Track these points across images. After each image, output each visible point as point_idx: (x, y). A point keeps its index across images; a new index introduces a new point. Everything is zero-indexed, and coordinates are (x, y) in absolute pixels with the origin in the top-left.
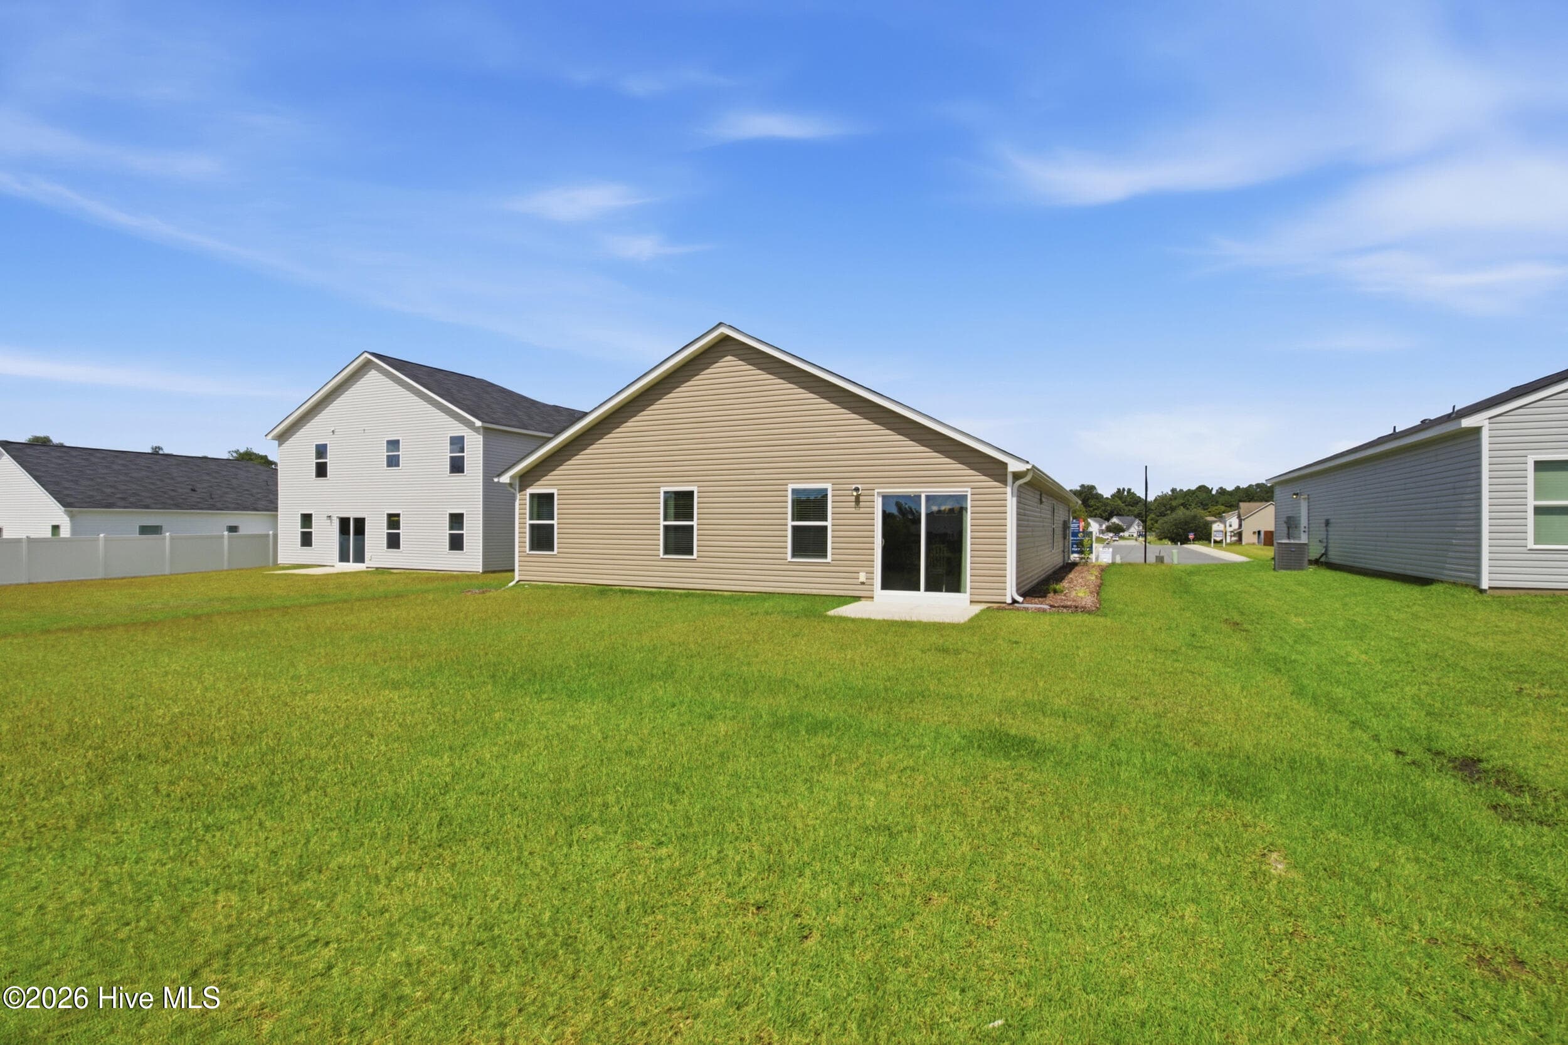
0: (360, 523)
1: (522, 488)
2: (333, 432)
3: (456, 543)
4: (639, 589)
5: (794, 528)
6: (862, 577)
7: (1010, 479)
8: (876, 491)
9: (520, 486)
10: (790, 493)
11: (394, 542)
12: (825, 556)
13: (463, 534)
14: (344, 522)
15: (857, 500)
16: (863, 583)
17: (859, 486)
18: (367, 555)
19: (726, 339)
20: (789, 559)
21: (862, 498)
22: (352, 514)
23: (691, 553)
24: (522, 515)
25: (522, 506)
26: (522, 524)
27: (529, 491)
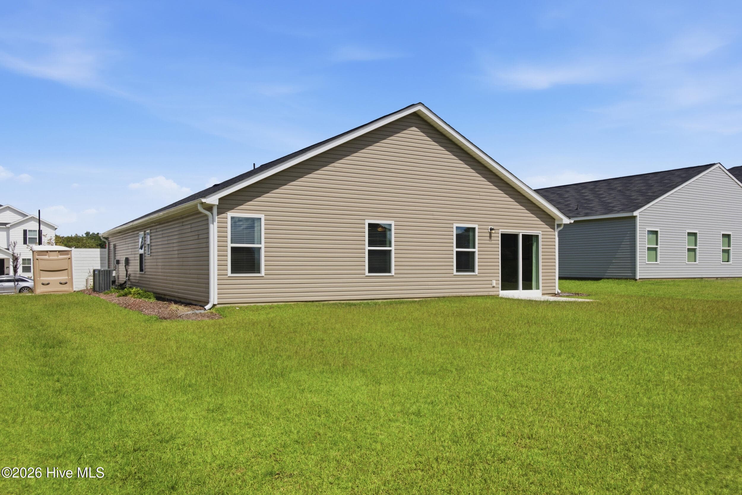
1: (224, 211)
5: (457, 253)
6: (493, 283)
7: (556, 228)
8: (499, 231)
9: (220, 208)
10: (455, 230)
12: (474, 271)
15: (490, 236)
16: (493, 287)
17: (492, 228)
19: (419, 114)
20: (455, 273)
21: (492, 235)
23: (389, 271)
24: (222, 238)
25: (222, 229)
26: (221, 247)
27: (230, 214)
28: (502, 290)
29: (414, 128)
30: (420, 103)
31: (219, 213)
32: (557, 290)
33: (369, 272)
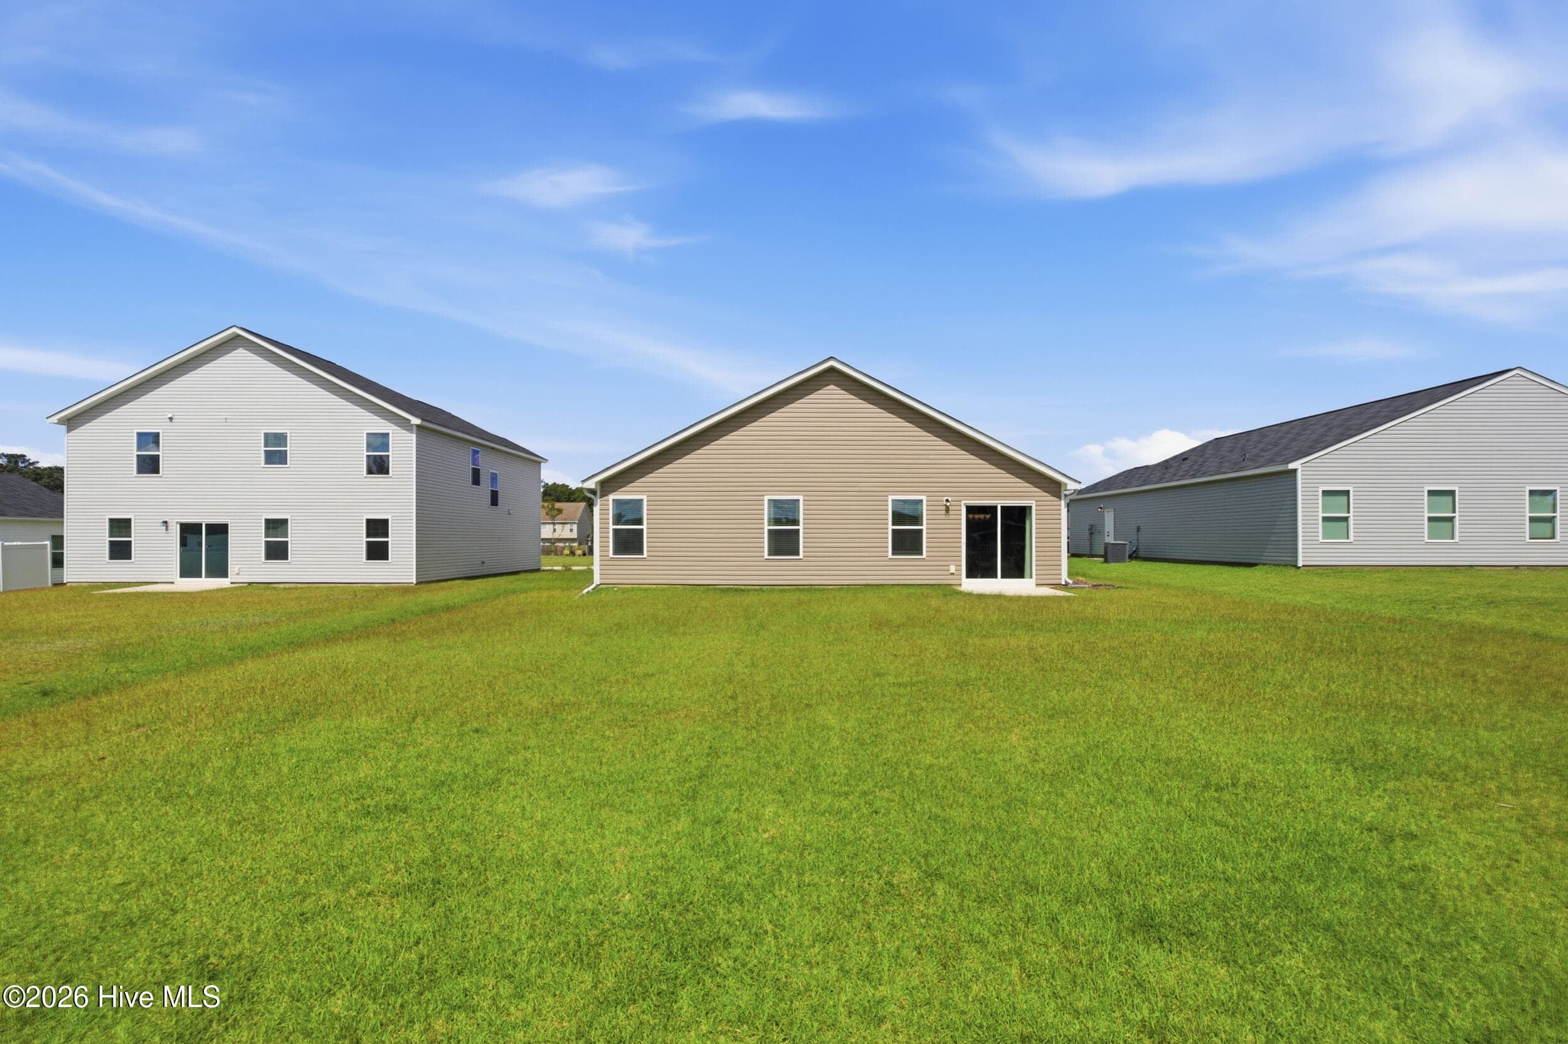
0: (219, 531)
1: (604, 494)
2: (171, 419)
3: (378, 552)
4: (743, 587)
5: (894, 531)
6: (952, 569)
7: (1063, 497)
8: (963, 502)
9: (601, 491)
10: (890, 503)
11: (277, 551)
12: (921, 554)
13: (387, 542)
14: (189, 531)
15: (947, 509)
16: (953, 574)
17: (950, 499)
18: (232, 568)
19: (832, 369)
20: (890, 556)
21: (951, 508)
22: (205, 517)
23: (797, 554)
24: (603, 520)
25: (604, 511)
26: (604, 529)
27: (612, 497)
28: (968, 577)
29: (832, 387)
30: (831, 358)
31: (601, 496)
32: (1064, 578)
33: (769, 555)
